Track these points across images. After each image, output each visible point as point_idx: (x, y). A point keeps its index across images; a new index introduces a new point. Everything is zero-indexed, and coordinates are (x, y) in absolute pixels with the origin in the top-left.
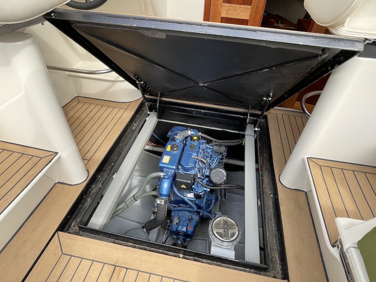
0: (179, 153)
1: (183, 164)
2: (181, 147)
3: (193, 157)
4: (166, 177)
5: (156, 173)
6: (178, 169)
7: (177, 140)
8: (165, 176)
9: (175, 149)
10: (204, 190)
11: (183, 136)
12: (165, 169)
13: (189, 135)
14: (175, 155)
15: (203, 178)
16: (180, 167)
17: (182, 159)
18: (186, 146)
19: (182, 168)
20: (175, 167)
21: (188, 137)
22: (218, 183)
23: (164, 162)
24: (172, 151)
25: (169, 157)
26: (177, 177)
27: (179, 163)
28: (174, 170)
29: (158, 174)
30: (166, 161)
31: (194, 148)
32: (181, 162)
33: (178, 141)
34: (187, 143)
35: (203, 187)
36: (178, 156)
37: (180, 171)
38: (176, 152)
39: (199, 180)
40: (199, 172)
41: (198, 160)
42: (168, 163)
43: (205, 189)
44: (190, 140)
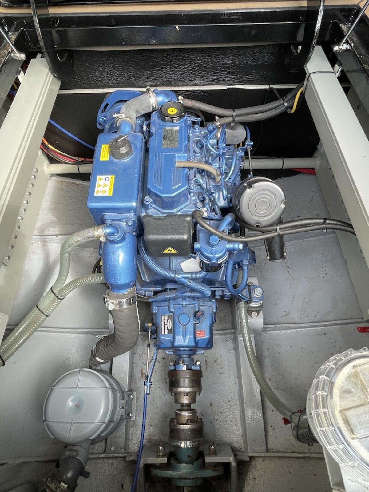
0: (138, 160)
1: (156, 189)
2: (139, 143)
3: (177, 164)
4: (117, 237)
5: (82, 232)
6: (143, 205)
7: (122, 128)
8: (112, 234)
9: (123, 150)
10: (228, 250)
11: (137, 112)
12: (108, 216)
13: (153, 108)
14: (127, 167)
15: (216, 217)
16: (148, 199)
17: (149, 175)
18: (151, 139)
19: (155, 202)
20: (134, 204)
21: (153, 112)
22: (264, 224)
23: (100, 194)
24: (115, 160)
25: (112, 178)
26: (146, 229)
27: (144, 189)
28: (135, 212)
29: (90, 235)
30: (105, 192)
31: (174, 139)
32: (149, 187)
33: (127, 129)
34: (153, 129)
35: (223, 242)
36: (137, 170)
37: (151, 211)
38: (126, 160)
39: (207, 225)
40: (203, 201)
41: (192, 172)
42: (111, 195)
43: (230, 246)
44: (159, 121)
